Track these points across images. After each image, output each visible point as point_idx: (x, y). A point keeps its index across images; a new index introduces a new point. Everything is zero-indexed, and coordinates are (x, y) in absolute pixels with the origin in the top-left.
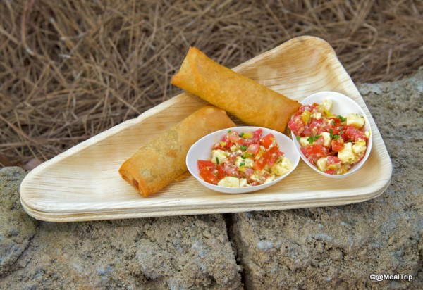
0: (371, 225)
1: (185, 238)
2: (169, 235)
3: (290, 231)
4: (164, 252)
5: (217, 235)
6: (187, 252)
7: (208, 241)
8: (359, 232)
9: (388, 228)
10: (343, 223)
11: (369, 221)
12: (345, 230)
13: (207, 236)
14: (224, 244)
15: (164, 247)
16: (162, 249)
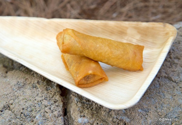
0: (159, 113)
1: (33, 111)
2: (23, 109)
3: (102, 112)
4: (18, 119)
5: (54, 111)
6: (33, 121)
7: (47, 115)
8: (150, 117)
9: (172, 117)
10: (140, 110)
11: (159, 110)
12: (141, 115)
13: (47, 111)
14: (58, 117)
15: (18, 117)
16: (17, 118)
